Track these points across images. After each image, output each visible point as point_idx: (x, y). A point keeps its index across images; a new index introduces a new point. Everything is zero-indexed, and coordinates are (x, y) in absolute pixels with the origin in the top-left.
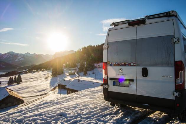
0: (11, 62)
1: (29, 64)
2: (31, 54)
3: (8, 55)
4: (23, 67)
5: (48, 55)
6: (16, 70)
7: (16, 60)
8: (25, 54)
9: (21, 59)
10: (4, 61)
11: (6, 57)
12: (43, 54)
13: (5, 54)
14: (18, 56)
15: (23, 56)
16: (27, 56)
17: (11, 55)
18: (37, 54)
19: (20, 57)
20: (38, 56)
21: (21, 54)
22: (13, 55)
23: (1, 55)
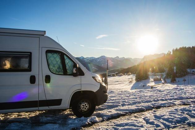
0: (103, 65)
1: (119, 68)
2: (120, 58)
3: (101, 59)
4: (112, 70)
5: (137, 58)
8: (115, 58)
9: (111, 63)
10: (97, 64)
11: (98, 60)
12: (131, 58)
13: (98, 58)
16: (116, 60)
17: (103, 59)
18: (126, 58)
19: (110, 61)
20: (128, 60)
21: (111, 58)
23: (95, 59)
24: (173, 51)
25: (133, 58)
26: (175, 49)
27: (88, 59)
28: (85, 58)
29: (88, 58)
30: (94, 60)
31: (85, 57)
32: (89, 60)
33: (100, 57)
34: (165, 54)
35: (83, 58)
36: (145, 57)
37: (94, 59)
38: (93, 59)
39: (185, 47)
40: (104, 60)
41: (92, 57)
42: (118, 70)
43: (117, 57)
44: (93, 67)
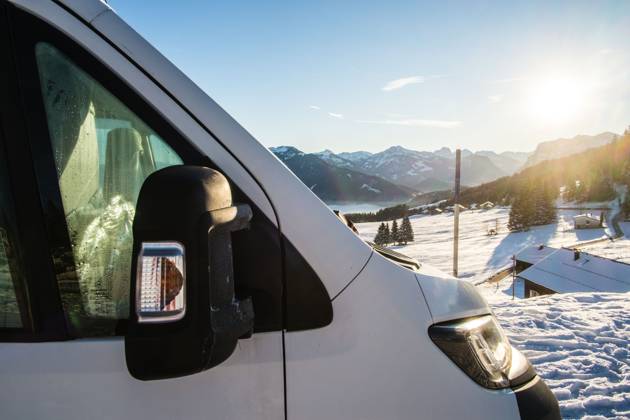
0: (395, 177)
1: (448, 185)
3: (388, 158)
4: (428, 194)
5: (511, 153)
6: (408, 202)
7: (409, 173)
8: (437, 152)
9: (423, 170)
10: (377, 175)
11: (381, 162)
12: (492, 153)
13: (381, 155)
14: (415, 160)
15: (429, 158)
16: (440, 158)
17: (395, 156)
18: (474, 152)
19: (420, 164)
20: (483, 158)
21: (424, 153)
22: (403, 156)
23: (370, 158)
25: (498, 152)
27: (345, 157)
28: (336, 156)
29: (348, 154)
30: (366, 161)
31: (336, 153)
32: (352, 163)
33: (388, 151)
34: (615, 136)
35: (332, 155)
36: (541, 147)
37: (364, 157)
38: (362, 159)
40: (397, 161)
41: (361, 153)
42: (444, 194)
43: (444, 148)
44: (365, 185)
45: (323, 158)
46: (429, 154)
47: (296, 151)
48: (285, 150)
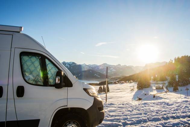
0: (104, 72)
1: (120, 75)
2: (121, 65)
3: (103, 67)
4: (114, 78)
5: (138, 67)
6: (108, 80)
7: (109, 71)
8: (117, 65)
9: (113, 71)
10: (99, 72)
11: (100, 68)
12: (133, 66)
13: (100, 66)
14: (110, 67)
15: (115, 67)
16: (118, 67)
18: (127, 66)
19: (112, 69)
20: (130, 68)
21: (113, 65)
23: (97, 66)
24: (175, 60)
25: (134, 66)
26: (177, 57)
27: (90, 66)
28: (87, 66)
29: (91, 65)
30: (96, 67)
31: (87, 65)
32: (91, 67)
33: (102, 65)
34: (166, 63)
35: (86, 65)
36: (146, 65)
37: (95, 66)
38: (95, 67)
39: (186, 56)
41: (94, 65)
42: (119, 78)
43: (119, 64)
44: (95, 75)
45: (83, 66)
46: (114, 66)
47: (75, 64)
48: (72, 63)
